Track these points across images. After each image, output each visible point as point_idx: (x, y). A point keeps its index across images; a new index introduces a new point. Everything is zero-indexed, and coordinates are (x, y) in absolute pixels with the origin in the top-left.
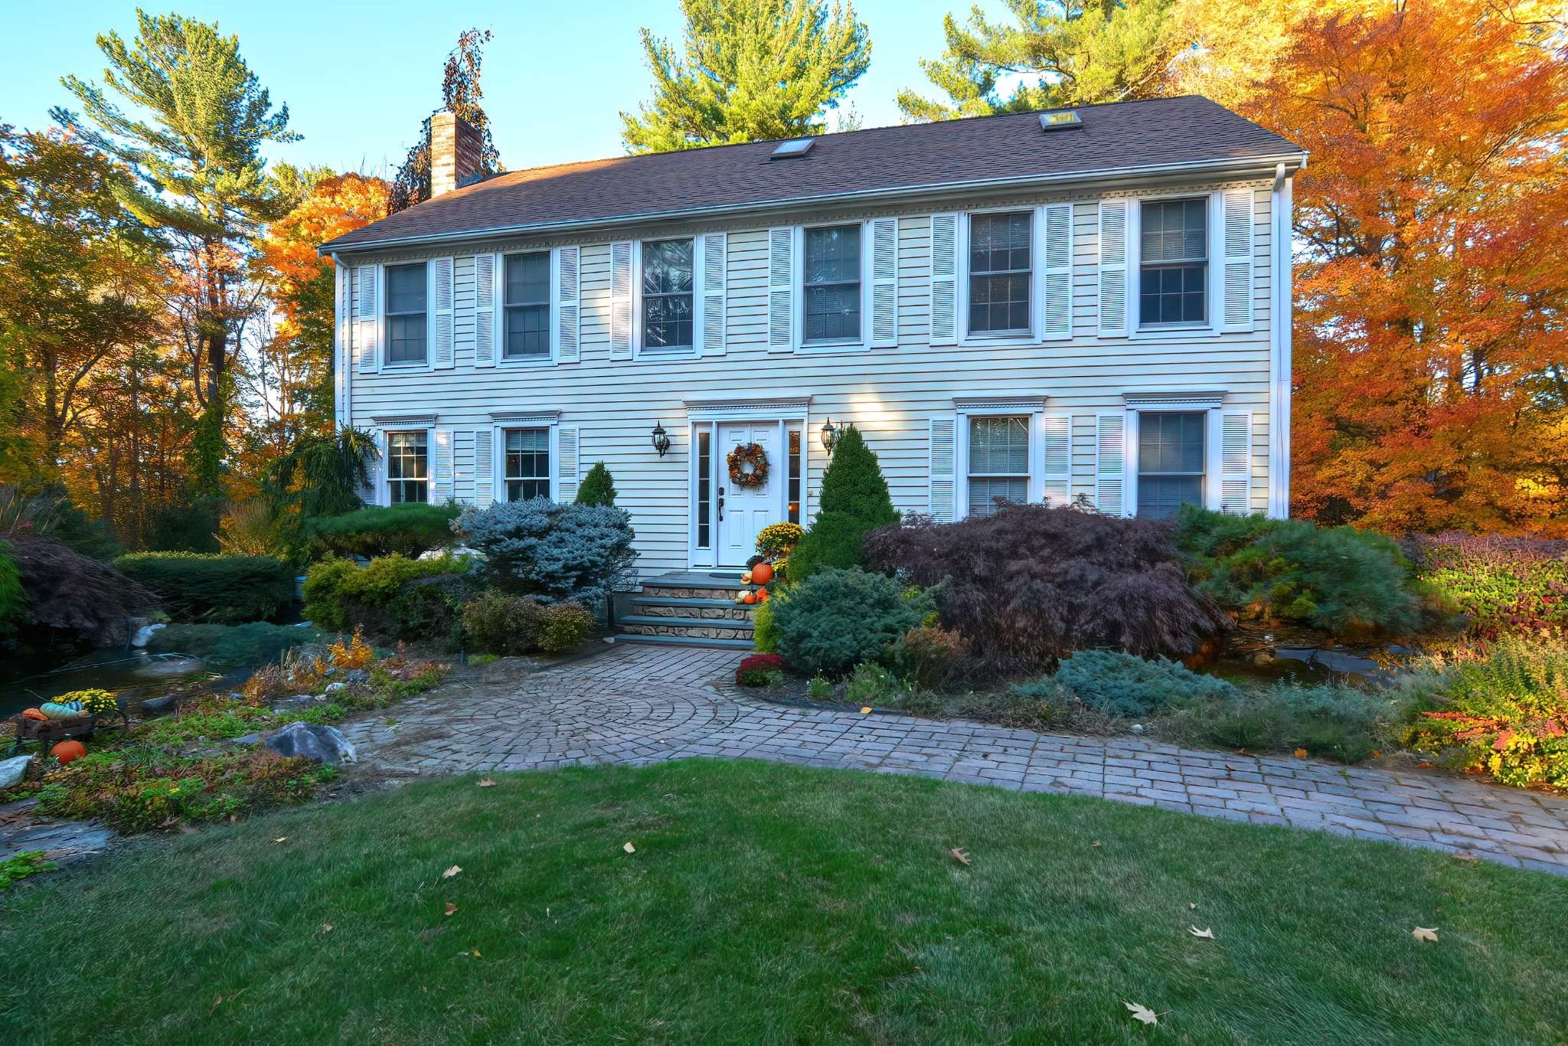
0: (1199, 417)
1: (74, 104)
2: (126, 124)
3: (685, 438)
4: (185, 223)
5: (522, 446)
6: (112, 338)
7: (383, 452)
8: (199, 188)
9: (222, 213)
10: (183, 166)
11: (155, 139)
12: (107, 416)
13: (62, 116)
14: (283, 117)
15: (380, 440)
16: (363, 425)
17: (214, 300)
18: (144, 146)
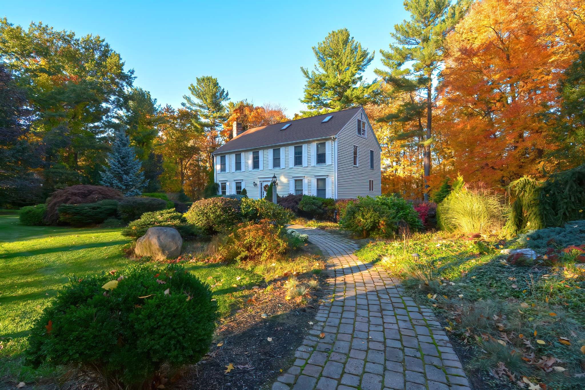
0: (325, 179)
1: (185, 101)
2: (195, 104)
3: (258, 183)
4: (207, 125)
5: (238, 185)
6: (193, 154)
7: (221, 186)
8: (209, 117)
9: (214, 121)
10: (206, 111)
11: (201, 106)
12: (192, 172)
13: (183, 104)
14: (227, 94)
15: (220, 184)
16: (218, 182)
17: (213, 143)
18: (198, 108)
